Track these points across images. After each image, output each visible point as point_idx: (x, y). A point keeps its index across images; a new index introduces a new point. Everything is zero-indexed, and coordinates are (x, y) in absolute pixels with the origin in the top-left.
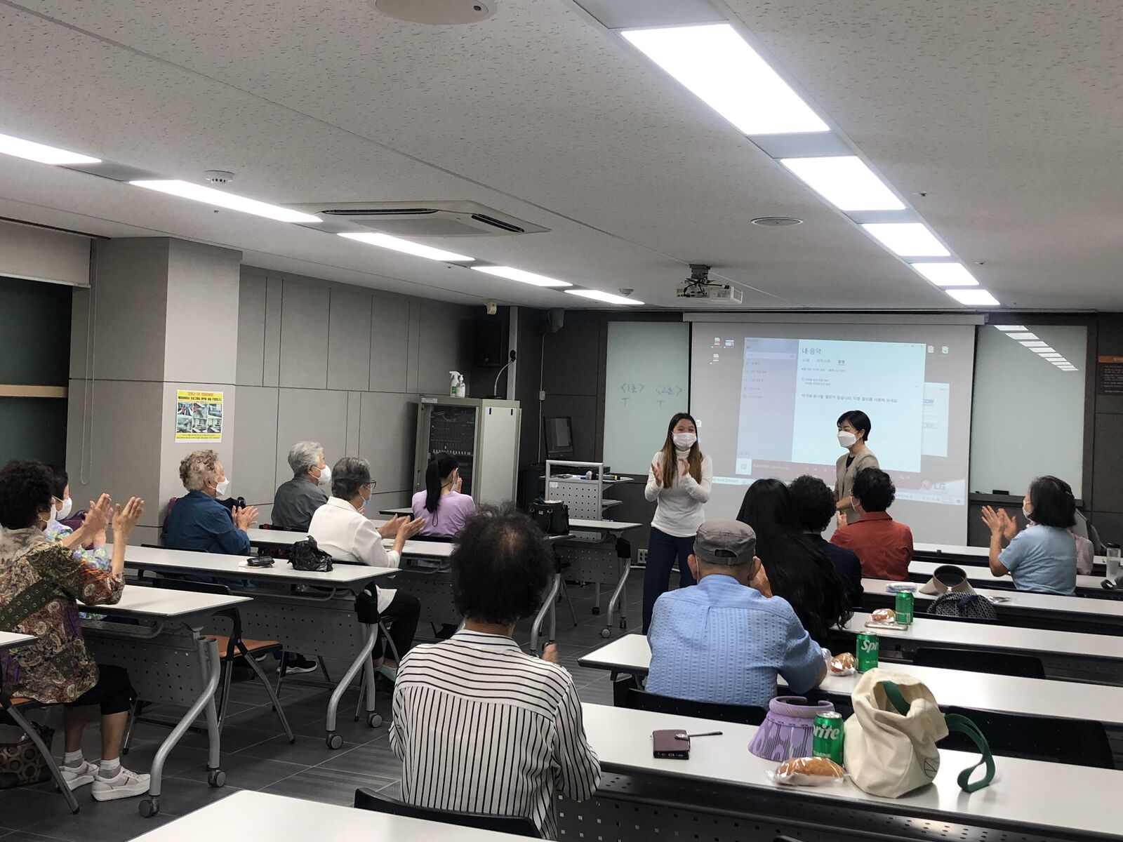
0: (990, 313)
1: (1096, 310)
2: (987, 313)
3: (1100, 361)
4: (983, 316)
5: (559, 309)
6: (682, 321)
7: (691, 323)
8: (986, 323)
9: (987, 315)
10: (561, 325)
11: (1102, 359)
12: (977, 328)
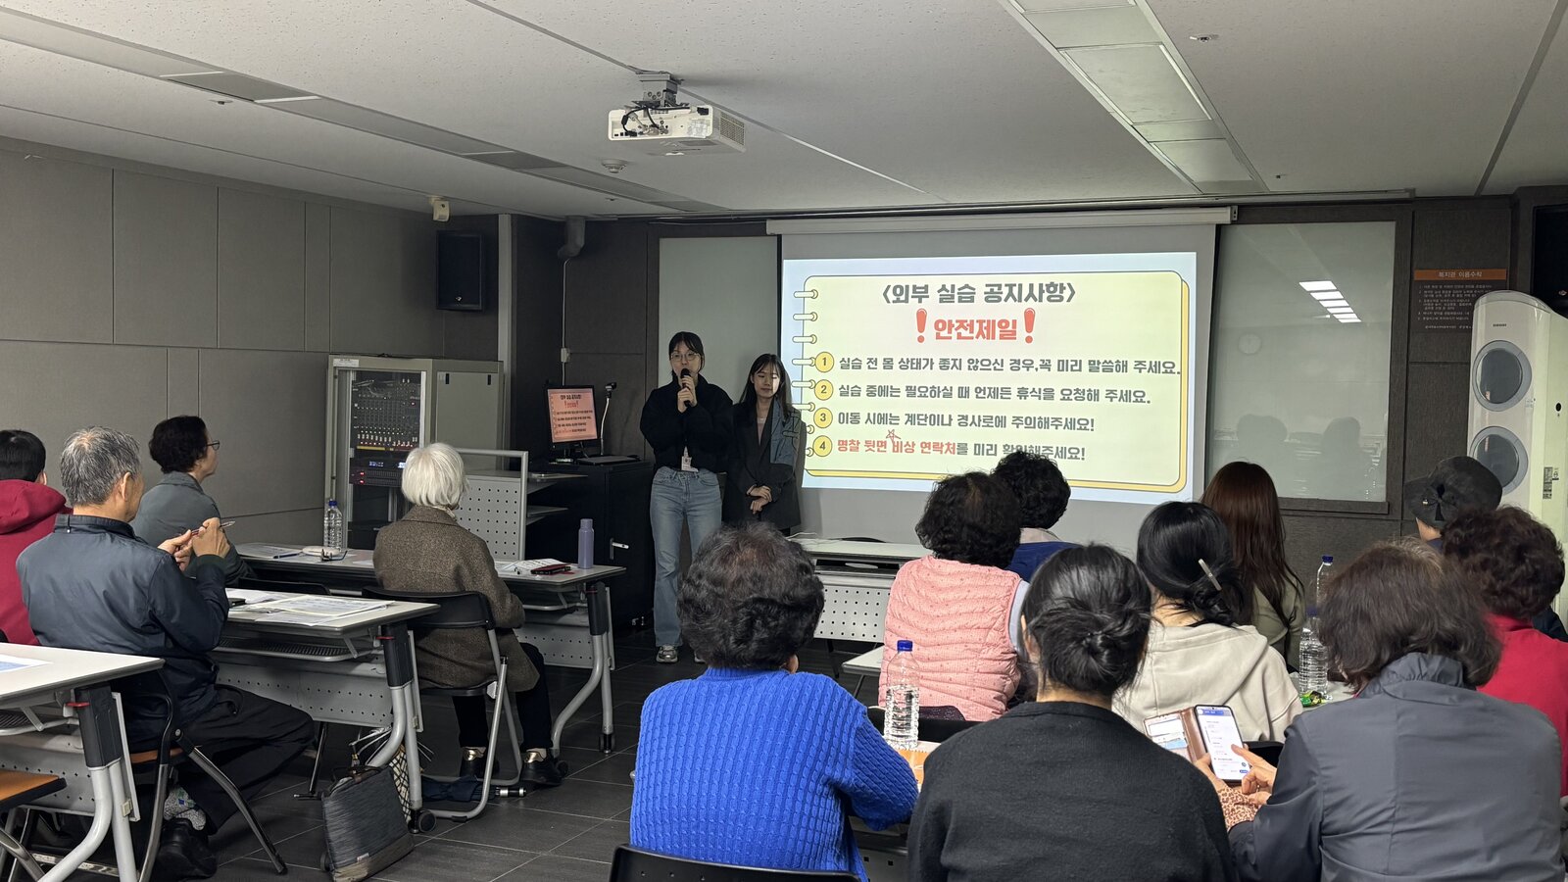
0: (1241, 206)
1: (1414, 190)
2: (1234, 204)
3: (1416, 278)
4: (1228, 210)
5: (576, 218)
6: (767, 235)
7: (779, 237)
8: (1233, 223)
9: (1236, 208)
10: (580, 241)
11: (1418, 275)
12: (1219, 228)
